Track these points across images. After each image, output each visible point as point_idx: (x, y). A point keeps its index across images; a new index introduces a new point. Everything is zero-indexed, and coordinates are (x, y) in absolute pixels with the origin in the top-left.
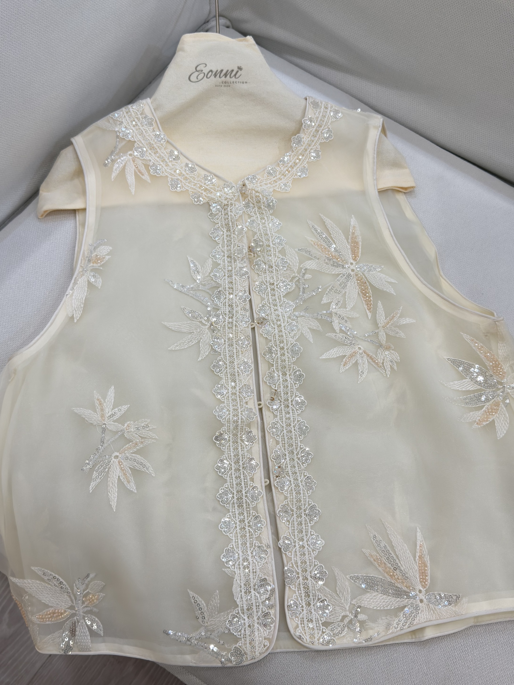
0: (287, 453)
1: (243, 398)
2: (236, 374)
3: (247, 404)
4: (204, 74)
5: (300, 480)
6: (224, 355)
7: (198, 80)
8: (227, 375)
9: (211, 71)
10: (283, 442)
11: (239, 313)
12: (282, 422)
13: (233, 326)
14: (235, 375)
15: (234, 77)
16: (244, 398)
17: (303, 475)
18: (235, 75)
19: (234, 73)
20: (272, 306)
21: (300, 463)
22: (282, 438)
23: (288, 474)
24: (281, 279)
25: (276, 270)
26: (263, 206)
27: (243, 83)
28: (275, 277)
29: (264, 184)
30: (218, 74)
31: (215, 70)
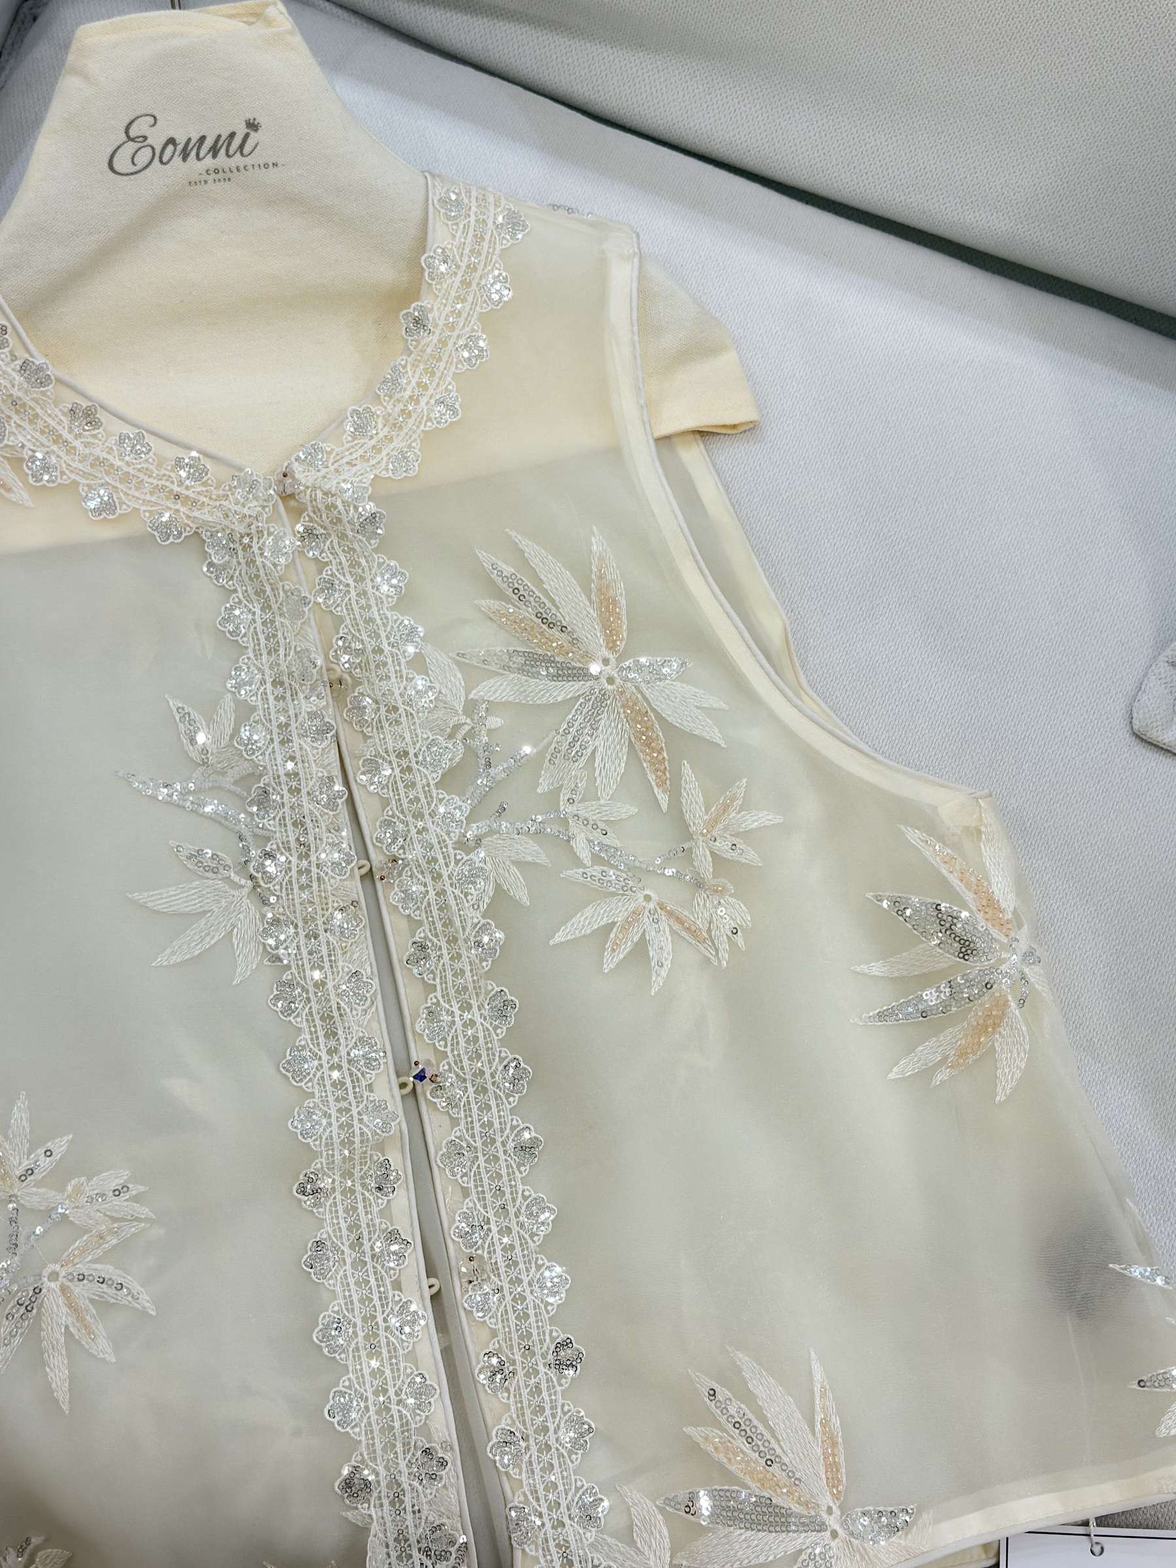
0: (491, 1215)
1: (360, 1075)
2: (336, 1014)
3: (371, 1091)
4: (153, 149)
5: (526, 1280)
6: (298, 965)
7: (134, 169)
8: (313, 1021)
9: (172, 141)
10: (480, 1189)
11: (325, 839)
12: (473, 1136)
13: (311, 882)
14: (333, 1017)
15: (238, 153)
16: (362, 1074)
17: (533, 1265)
18: (241, 147)
19: (237, 142)
20: (410, 819)
21: (527, 1236)
22: (475, 1181)
23: (496, 1270)
24: (425, 736)
25: (407, 716)
26: (352, 530)
27: (266, 166)
28: (407, 735)
29: (347, 463)
30: (192, 149)
31: (181, 140)
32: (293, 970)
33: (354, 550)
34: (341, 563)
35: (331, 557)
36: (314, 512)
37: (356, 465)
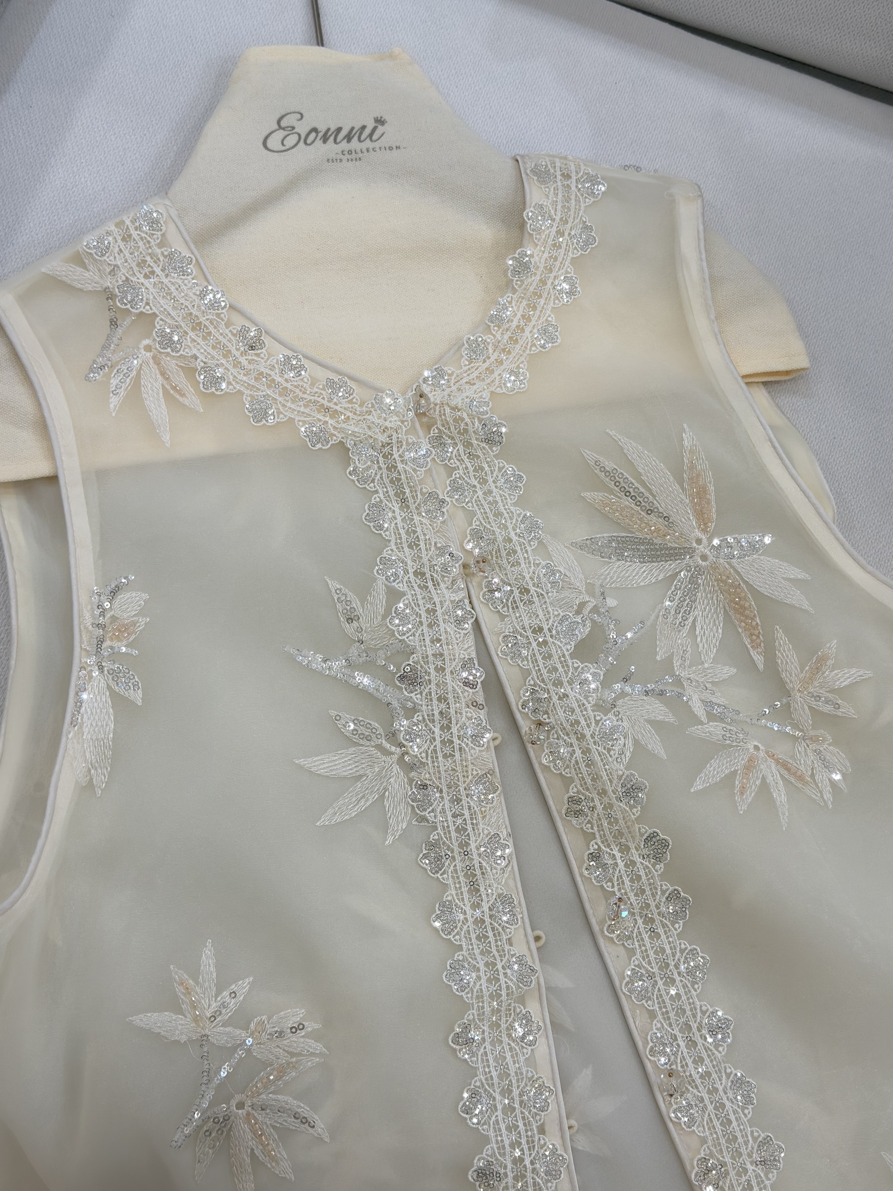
0: (676, 1032)
1: (501, 930)
2: (478, 872)
3: (511, 945)
4: (299, 135)
5: (721, 1088)
7: (284, 148)
8: (458, 878)
9: (315, 130)
10: (664, 1010)
11: (464, 714)
12: (650, 963)
13: (454, 751)
14: (476, 875)
15: (368, 139)
16: (503, 928)
18: (371, 135)
19: (367, 132)
20: (550, 687)
22: (659, 1003)
23: (692, 1082)
24: (556, 613)
25: (538, 596)
26: (477, 439)
27: (391, 148)
28: (540, 613)
29: (466, 383)
30: (331, 135)
31: (322, 129)
32: (439, 830)
33: (478, 457)
34: (467, 468)
35: (458, 463)
36: (443, 425)
37: (474, 384)
